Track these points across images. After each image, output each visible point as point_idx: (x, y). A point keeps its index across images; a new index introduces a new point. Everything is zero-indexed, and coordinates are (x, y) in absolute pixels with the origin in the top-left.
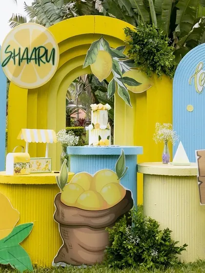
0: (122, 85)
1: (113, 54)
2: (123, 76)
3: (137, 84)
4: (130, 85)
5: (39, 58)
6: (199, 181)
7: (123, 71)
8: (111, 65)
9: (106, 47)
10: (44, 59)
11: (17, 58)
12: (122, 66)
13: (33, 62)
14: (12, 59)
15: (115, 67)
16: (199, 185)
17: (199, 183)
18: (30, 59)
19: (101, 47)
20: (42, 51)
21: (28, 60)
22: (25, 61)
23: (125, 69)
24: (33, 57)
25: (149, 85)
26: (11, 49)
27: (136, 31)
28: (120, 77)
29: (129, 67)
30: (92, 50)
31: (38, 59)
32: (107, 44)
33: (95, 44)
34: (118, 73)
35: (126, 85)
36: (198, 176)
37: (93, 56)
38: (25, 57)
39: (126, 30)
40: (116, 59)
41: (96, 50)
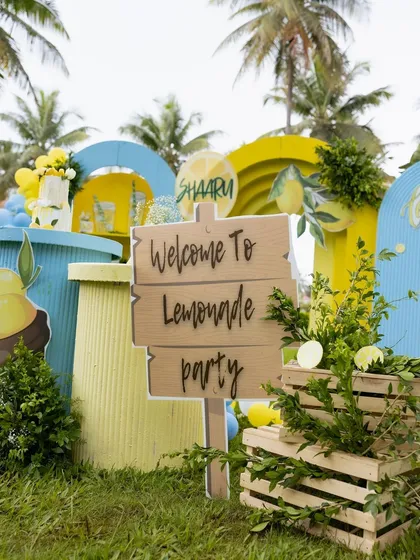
0: (315, 222)
1: (305, 184)
2: (317, 210)
3: (334, 220)
4: (325, 221)
5: (216, 191)
6: (134, 295)
7: (317, 204)
8: (301, 198)
9: (296, 175)
10: (220, 192)
11: (192, 192)
12: (315, 197)
13: (209, 195)
14: (187, 194)
15: (306, 199)
16: (133, 303)
17: (133, 299)
18: (206, 193)
19: (291, 175)
20: (219, 183)
21: (204, 194)
22: (200, 196)
23: (319, 202)
24: (209, 190)
25: (351, 221)
26: (186, 183)
27: (329, 148)
28: (312, 212)
29: (324, 199)
30: (279, 179)
31: (214, 193)
32: (297, 171)
33: (283, 173)
34: (310, 206)
35: (320, 221)
36: (132, 282)
37: (280, 187)
38: (200, 190)
39: (317, 149)
40: (308, 189)
41: (283, 180)
